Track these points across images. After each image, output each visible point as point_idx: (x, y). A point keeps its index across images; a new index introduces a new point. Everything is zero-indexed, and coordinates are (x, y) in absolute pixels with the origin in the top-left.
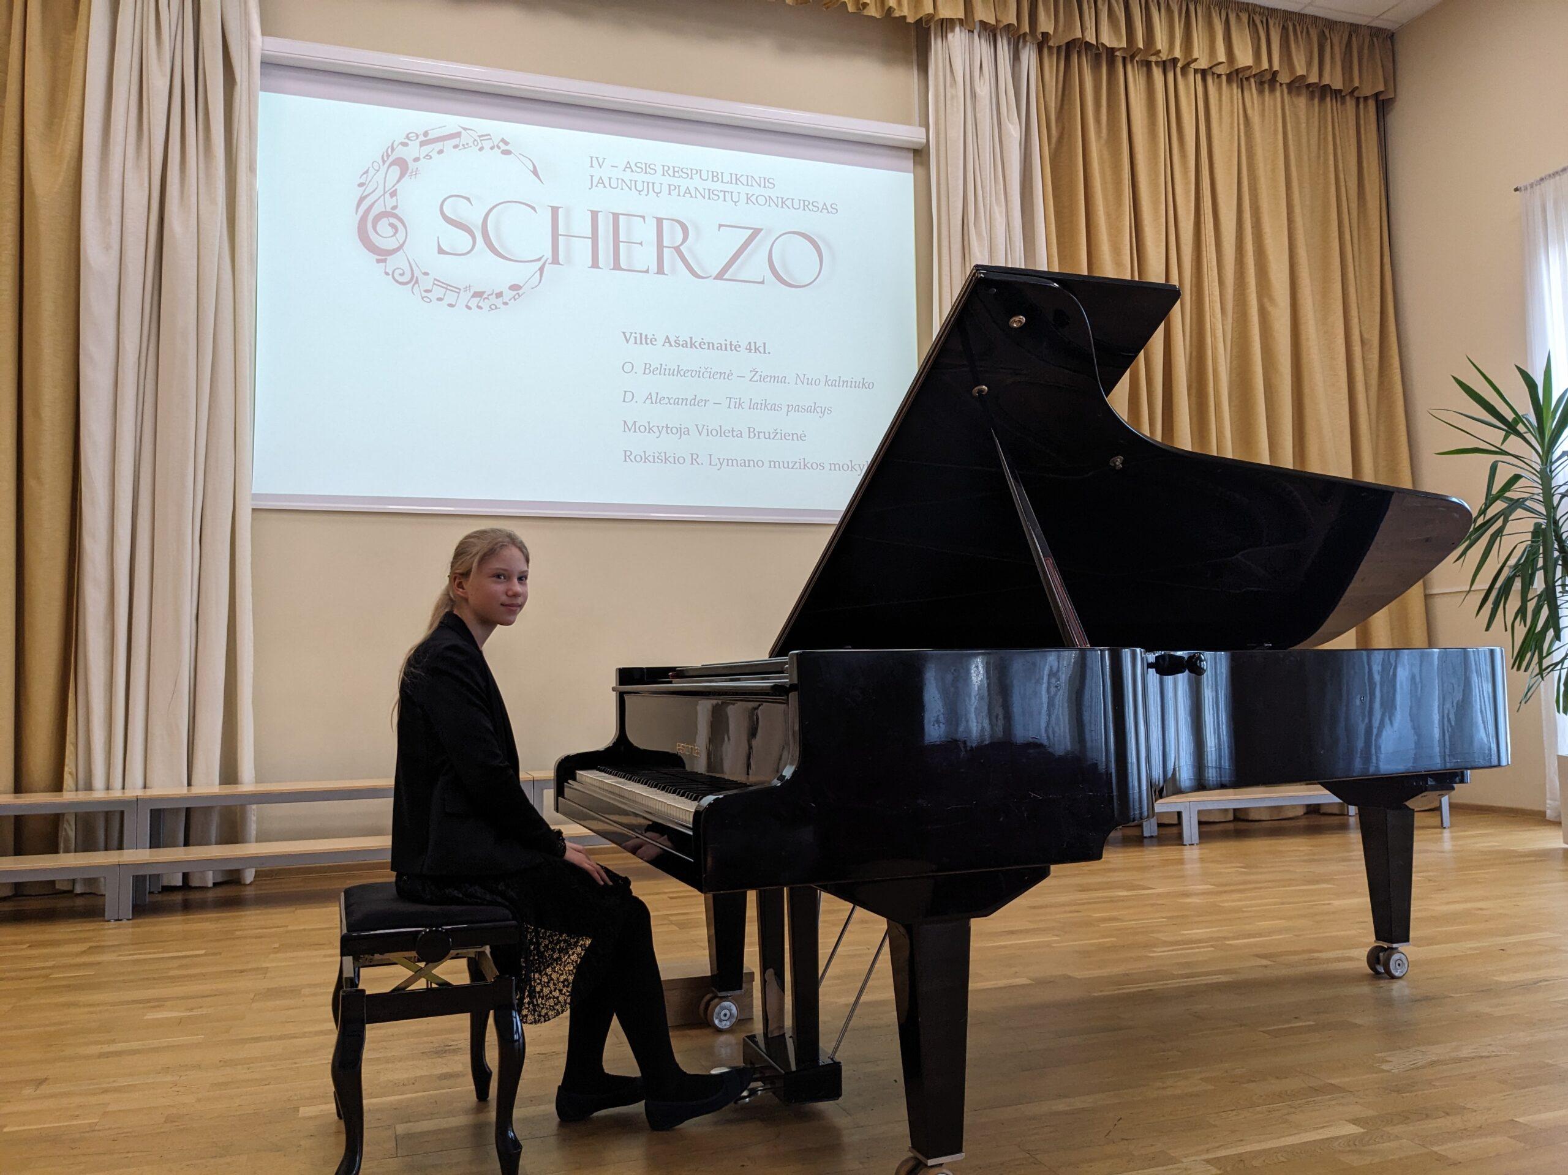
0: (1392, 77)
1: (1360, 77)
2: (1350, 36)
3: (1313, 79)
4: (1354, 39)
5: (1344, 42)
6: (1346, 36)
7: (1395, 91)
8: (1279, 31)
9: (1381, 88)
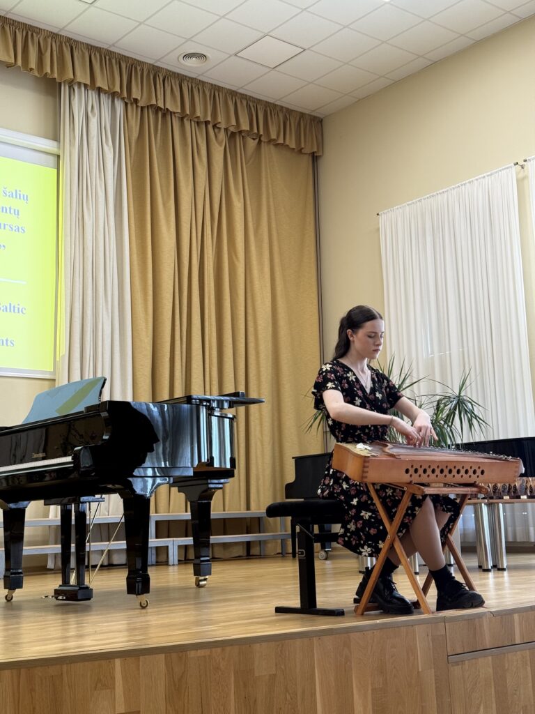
0: (321, 144)
1: (305, 141)
2: (300, 119)
3: (281, 141)
4: (302, 121)
5: (297, 121)
6: (298, 118)
7: (323, 153)
8: (263, 112)
9: (315, 150)
